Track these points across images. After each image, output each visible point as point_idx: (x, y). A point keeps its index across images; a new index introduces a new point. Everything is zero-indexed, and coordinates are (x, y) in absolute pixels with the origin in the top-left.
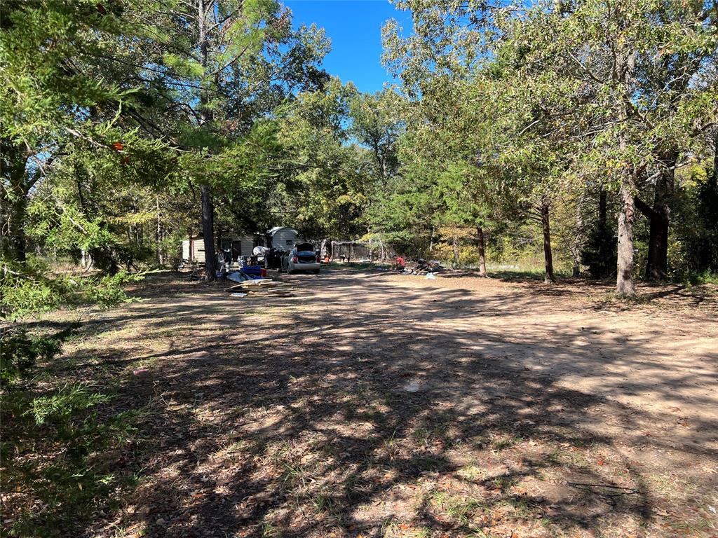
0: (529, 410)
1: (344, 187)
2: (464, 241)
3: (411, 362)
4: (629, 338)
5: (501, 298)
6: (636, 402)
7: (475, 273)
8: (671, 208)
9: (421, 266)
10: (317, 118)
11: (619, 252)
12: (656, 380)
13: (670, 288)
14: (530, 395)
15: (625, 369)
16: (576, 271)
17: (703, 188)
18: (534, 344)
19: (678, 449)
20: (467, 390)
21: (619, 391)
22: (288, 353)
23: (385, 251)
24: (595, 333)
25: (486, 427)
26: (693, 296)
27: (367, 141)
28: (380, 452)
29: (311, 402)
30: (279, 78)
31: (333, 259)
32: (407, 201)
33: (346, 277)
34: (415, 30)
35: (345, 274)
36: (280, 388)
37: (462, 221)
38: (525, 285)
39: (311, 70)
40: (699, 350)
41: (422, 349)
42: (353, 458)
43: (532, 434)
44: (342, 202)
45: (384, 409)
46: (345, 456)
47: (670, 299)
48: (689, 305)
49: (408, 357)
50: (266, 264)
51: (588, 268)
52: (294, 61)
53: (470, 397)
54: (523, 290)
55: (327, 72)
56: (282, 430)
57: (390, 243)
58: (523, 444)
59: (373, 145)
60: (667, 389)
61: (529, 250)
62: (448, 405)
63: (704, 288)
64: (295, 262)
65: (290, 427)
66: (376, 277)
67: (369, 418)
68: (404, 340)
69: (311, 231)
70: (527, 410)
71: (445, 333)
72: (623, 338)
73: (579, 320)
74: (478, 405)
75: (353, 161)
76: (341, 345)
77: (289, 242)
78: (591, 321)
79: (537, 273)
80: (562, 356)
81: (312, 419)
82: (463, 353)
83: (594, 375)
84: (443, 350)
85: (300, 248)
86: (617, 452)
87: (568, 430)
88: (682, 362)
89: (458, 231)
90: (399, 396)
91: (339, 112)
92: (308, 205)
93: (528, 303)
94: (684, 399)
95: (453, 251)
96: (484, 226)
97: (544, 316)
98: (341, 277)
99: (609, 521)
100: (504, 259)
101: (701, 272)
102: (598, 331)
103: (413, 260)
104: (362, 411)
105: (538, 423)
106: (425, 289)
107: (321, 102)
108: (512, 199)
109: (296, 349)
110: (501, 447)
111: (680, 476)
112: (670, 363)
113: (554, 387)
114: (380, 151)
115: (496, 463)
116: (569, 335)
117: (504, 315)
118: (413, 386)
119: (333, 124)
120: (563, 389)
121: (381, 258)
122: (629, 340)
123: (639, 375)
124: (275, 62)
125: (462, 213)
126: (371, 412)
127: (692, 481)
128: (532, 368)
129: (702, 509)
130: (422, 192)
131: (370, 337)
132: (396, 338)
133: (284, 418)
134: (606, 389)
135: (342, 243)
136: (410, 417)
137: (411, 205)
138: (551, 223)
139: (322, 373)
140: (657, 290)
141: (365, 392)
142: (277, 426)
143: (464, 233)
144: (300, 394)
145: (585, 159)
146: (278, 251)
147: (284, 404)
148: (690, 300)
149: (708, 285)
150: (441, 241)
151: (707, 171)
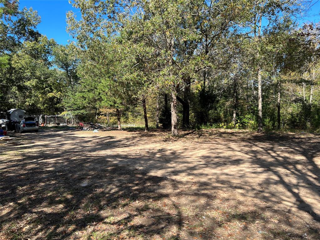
0: (137, 187)
1: (51, 89)
2: (111, 115)
3: (84, 172)
4: (176, 152)
5: (127, 139)
6: (177, 178)
7: (117, 128)
8: (190, 100)
9: (92, 126)
10: (35, 54)
11: (172, 118)
12: (185, 168)
13: (191, 131)
14: (137, 180)
15: (174, 165)
16: (157, 125)
17: (200, 93)
18: (140, 158)
19: (192, 195)
20: (110, 182)
21: (172, 174)
22: (18, 174)
23: (74, 119)
24: (164, 151)
25: (118, 197)
26: (198, 134)
27: (62, 67)
28: (67, 218)
29: (30, 198)
30: (12, 33)
31: (46, 124)
32: (83, 96)
33: (53, 133)
34: (83, 18)
35: (52, 132)
36: (11, 194)
37: (109, 105)
38: (137, 133)
39: (30, 30)
40: (200, 155)
41: (90, 165)
42: (52, 224)
43: (137, 198)
44: (50, 96)
45: (69, 197)
46: (47, 223)
47: (191, 136)
48: (197, 137)
49: (83, 170)
50: (7, 128)
51: (162, 124)
52: (20, 25)
53: (111, 185)
54: (137, 135)
55: (39, 32)
56: (12, 215)
57: (76, 116)
58: (133, 203)
59: (65, 69)
60: (189, 171)
61: (139, 118)
62: (101, 190)
63: (202, 131)
64: (24, 126)
65: (17, 213)
66: (69, 132)
67: (62, 202)
68: (81, 162)
69: (33, 110)
70: (136, 188)
71: (101, 157)
72: (174, 152)
73: (158, 146)
74: (115, 188)
75: (55, 76)
76: (48, 168)
77: (20, 117)
78: (162, 146)
79: (143, 127)
80: (151, 162)
81: (30, 207)
82: (109, 165)
83: (163, 169)
84: (100, 165)
85: (27, 119)
86: (171, 200)
87: (152, 194)
88: (194, 160)
89: (108, 110)
90: (78, 189)
91: (47, 53)
92: (31, 98)
93: (138, 141)
94: (195, 175)
95: (107, 119)
96: (119, 108)
97: (145, 145)
98: (50, 133)
99: (167, 230)
100: (129, 122)
101: (201, 125)
102: (165, 150)
103: (87, 123)
104: (58, 199)
105: (140, 192)
106: (93, 137)
107: (37, 47)
108: (130, 96)
109: (22, 172)
110: (124, 206)
111: (193, 206)
112: (190, 161)
113: (148, 176)
114: (69, 73)
115: (121, 213)
116: (154, 153)
117: (128, 146)
118: (85, 183)
119: (44, 58)
120: (151, 176)
121: (71, 123)
122: (176, 153)
123: (180, 167)
124: (9, 25)
125: (109, 102)
126: (63, 199)
127: (197, 207)
128: (138, 168)
129: (200, 218)
130: (90, 92)
131: (64, 162)
132: (77, 161)
133: (13, 209)
134: (167, 174)
135: (51, 116)
136: (82, 199)
137: (85, 98)
138: (147, 106)
139: (36, 183)
140: (186, 132)
141: (60, 189)
142: (9, 214)
143: (111, 111)
144: (24, 195)
145: (157, 80)
146: (14, 122)
147: (14, 201)
148: (197, 136)
149: (203, 130)
150: (101, 114)
151: (202, 86)
